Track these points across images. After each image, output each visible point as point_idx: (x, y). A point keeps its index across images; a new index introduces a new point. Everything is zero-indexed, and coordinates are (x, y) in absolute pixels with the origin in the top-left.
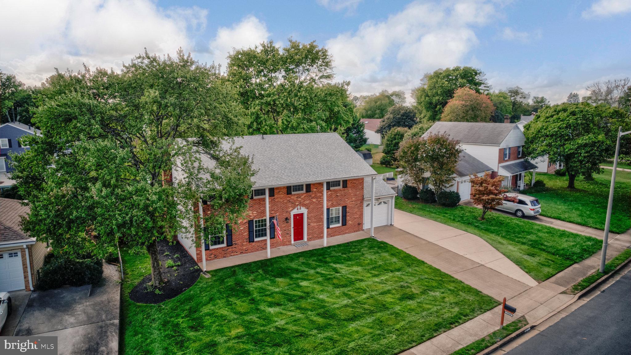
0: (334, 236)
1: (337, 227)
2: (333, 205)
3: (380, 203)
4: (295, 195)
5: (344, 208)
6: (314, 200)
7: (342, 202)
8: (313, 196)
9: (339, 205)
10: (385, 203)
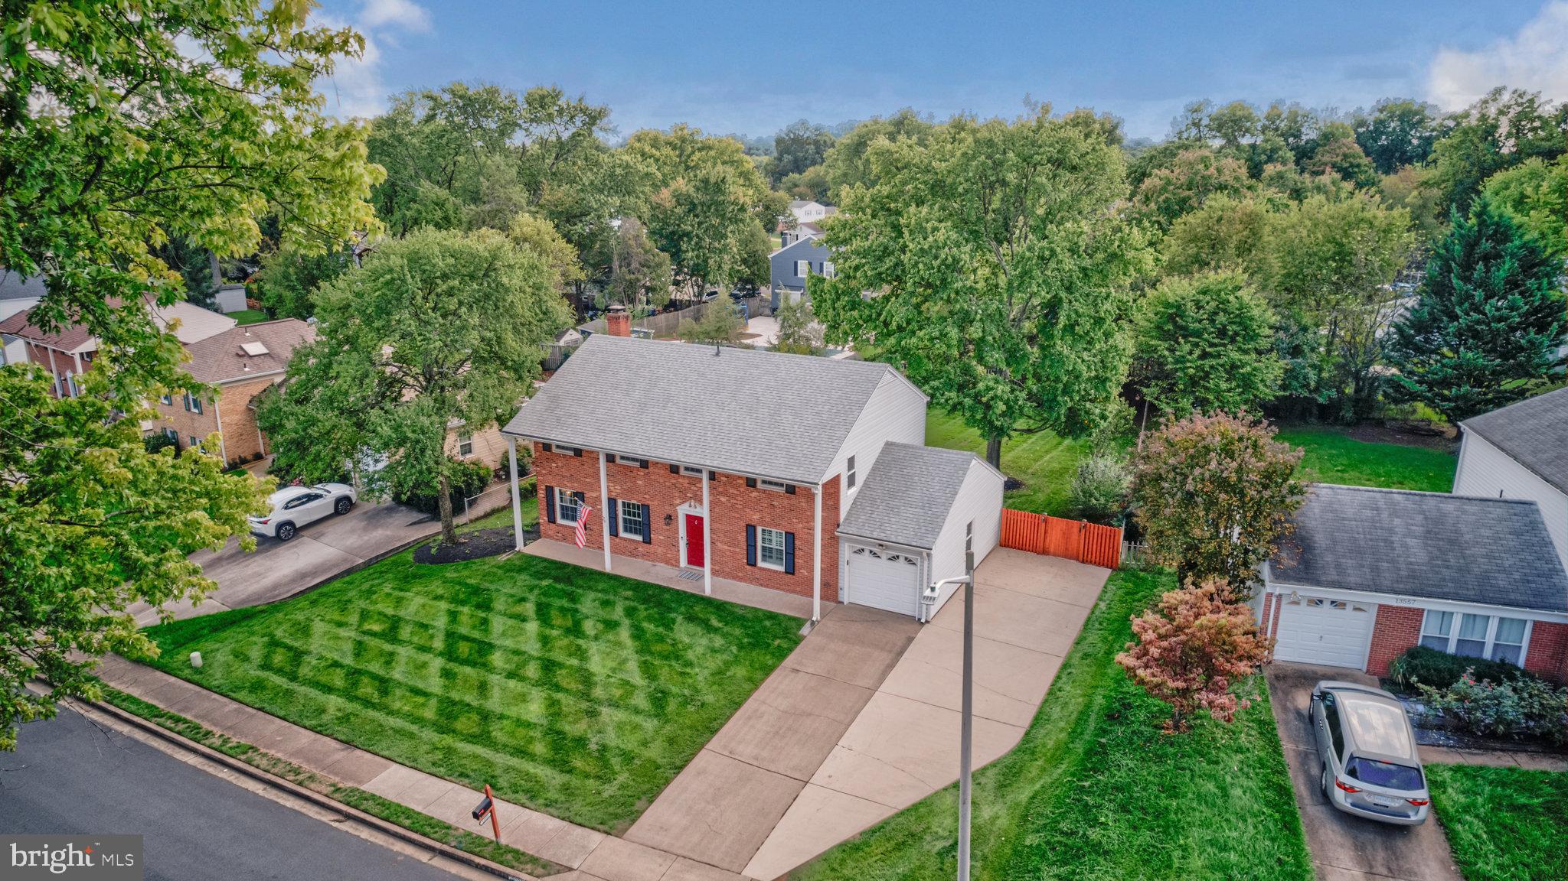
0: (767, 586)
1: (776, 572)
2: (762, 522)
3: (895, 558)
4: (684, 477)
5: (790, 537)
6: (723, 499)
7: (784, 523)
8: (720, 489)
9: (777, 526)
10: (909, 561)
